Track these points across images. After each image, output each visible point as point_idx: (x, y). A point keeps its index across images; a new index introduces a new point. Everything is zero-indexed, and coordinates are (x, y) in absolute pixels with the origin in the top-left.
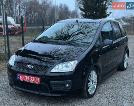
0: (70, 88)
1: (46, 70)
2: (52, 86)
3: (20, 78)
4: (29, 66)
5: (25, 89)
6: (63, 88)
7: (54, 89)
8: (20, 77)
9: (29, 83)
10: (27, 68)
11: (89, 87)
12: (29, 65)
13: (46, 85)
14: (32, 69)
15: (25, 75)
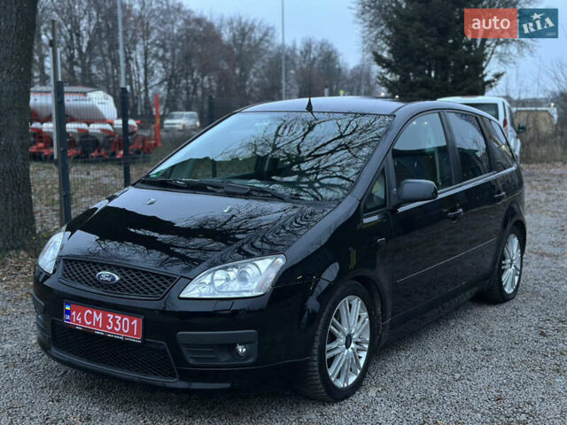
0: (251, 360)
1: (164, 288)
2: (184, 350)
3: (71, 317)
4: (105, 275)
5: (89, 359)
6: (224, 359)
7: (191, 362)
8: (74, 313)
9: (104, 338)
10: (99, 283)
11: (332, 360)
12: (104, 269)
13: (162, 348)
14: (115, 285)
15: (89, 308)
